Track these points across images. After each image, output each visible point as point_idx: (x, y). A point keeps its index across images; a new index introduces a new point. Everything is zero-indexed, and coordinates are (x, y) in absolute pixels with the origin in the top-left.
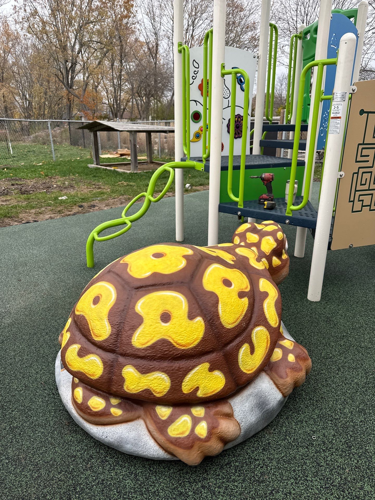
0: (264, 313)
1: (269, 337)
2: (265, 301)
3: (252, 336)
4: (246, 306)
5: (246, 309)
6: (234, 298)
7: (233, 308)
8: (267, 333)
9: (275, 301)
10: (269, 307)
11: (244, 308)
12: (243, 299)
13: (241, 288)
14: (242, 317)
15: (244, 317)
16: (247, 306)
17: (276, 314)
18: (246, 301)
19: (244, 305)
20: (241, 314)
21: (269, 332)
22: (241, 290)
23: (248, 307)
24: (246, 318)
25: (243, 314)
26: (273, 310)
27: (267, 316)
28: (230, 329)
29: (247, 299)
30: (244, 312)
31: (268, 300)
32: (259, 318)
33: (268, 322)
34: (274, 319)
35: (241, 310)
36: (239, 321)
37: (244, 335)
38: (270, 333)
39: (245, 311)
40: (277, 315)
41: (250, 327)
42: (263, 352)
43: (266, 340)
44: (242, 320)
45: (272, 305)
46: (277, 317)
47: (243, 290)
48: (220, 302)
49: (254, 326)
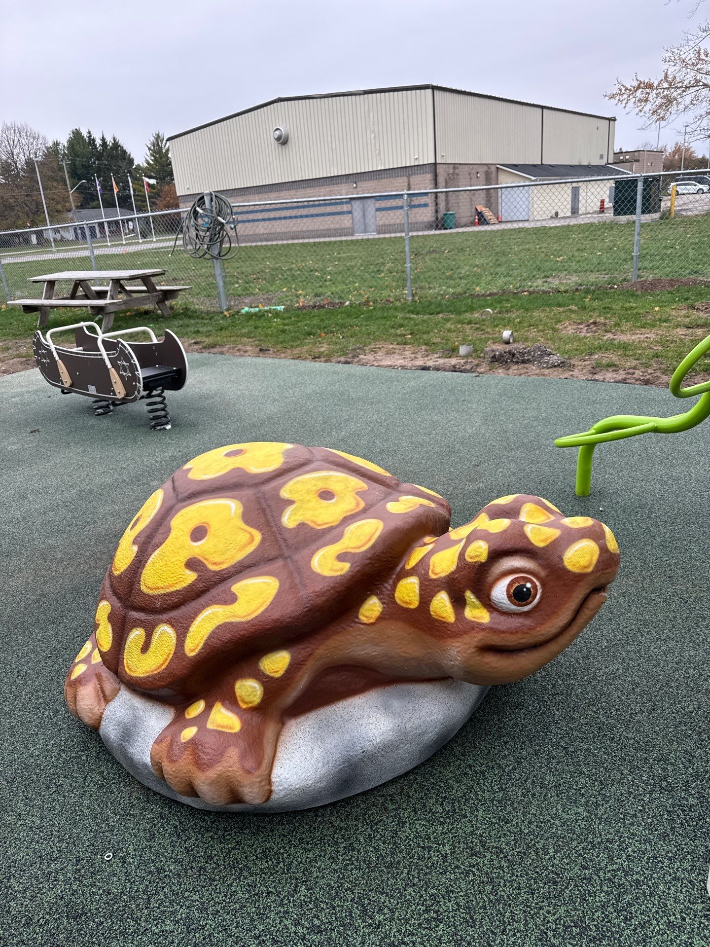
0: (194, 618)
1: (171, 656)
2: (215, 606)
3: (156, 630)
4: (183, 583)
5: (178, 587)
6: (179, 558)
7: (165, 569)
8: (173, 648)
9: (227, 620)
10: (209, 618)
11: (177, 583)
12: (188, 572)
13: (207, 557)
14: (162, 592)
15: (165, 595)
16: (184, 585)
17: (205, 638)
18: (191, 577)
19: (181, 579)
20: (166, 587)
21: (175, 650)
22: (201, 559)
23: (185, 588)
24: (167, 598)
25: (168, 591)
26: (208, 629)
27: (193, 628)
28: (141, 591)
29: (196, 577)
30: (172, 589)
31: (222, 609)
32: (182, 618)
33: (185, 637)
34: (196, 641)
35: (171, 581)
36: (157, 592)
37: (150, 617)
38: (175, 653)
39: (175, 589)
40: (203, 641)
41: (165, 616)
42: (153, 667)
43: (165, 657)
44: (159, 595)
45: (215, 622)
46: (202, 644)
47: (204, 561)
48: (160, 549)
49: (168, 621)
